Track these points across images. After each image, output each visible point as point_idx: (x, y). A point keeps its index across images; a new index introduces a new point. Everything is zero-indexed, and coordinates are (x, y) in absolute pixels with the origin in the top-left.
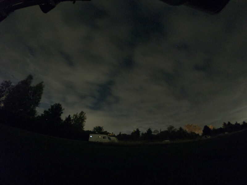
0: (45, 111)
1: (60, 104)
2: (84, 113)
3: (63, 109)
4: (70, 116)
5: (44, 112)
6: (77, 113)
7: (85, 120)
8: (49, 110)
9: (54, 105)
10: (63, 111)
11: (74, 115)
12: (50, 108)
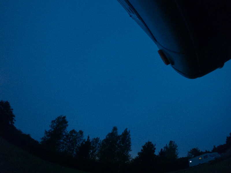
0: (139, 153)
1: (150, 141)
2: (172, 142)
3: (154, 145)
4: (162, 149)
5: (138, 155)
6: (167, 145)
7: (177, 149)
8: (142, 150)
9: (145, 144)
10: (155, 147)
11: (165, 148)
12: (142, 149)
